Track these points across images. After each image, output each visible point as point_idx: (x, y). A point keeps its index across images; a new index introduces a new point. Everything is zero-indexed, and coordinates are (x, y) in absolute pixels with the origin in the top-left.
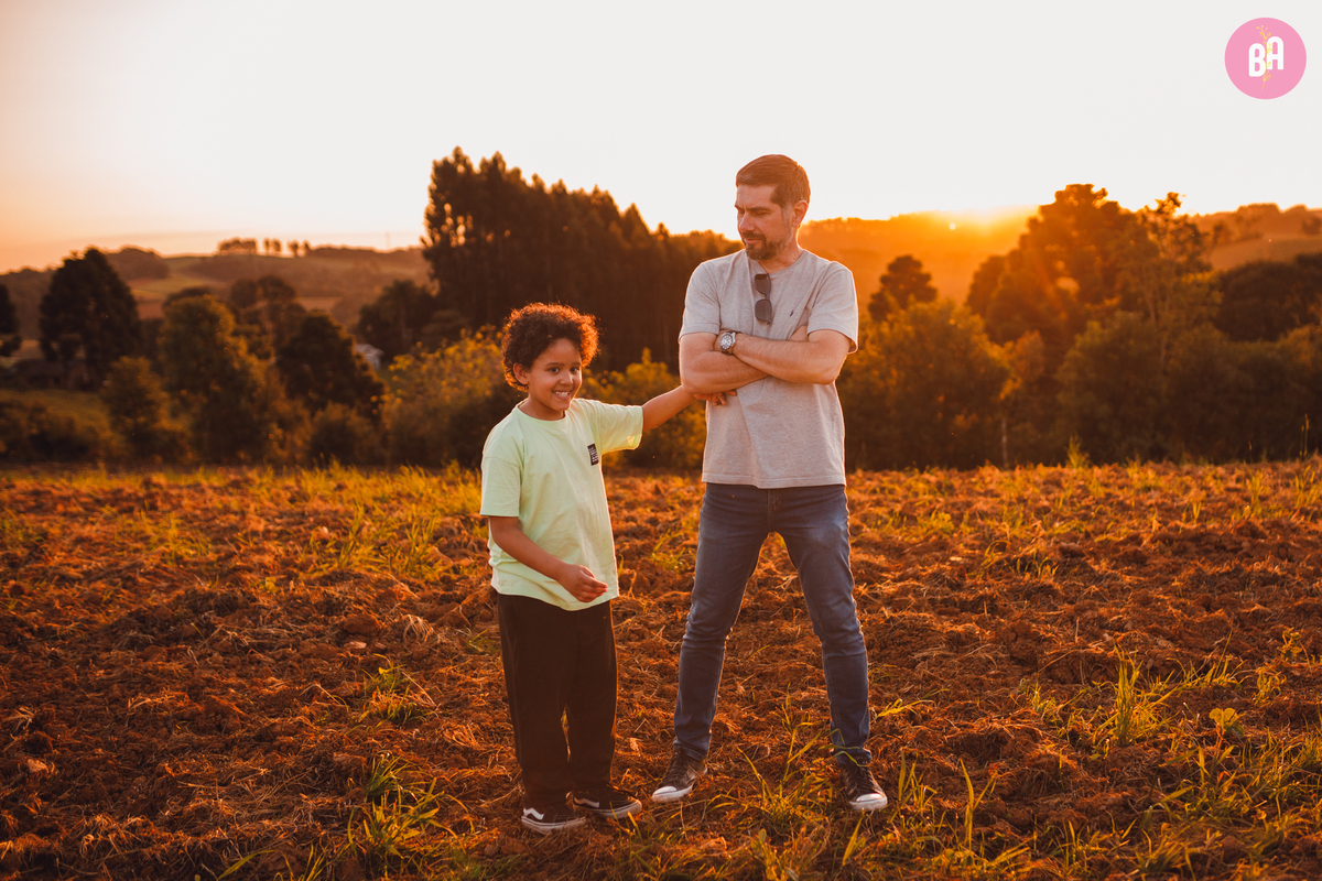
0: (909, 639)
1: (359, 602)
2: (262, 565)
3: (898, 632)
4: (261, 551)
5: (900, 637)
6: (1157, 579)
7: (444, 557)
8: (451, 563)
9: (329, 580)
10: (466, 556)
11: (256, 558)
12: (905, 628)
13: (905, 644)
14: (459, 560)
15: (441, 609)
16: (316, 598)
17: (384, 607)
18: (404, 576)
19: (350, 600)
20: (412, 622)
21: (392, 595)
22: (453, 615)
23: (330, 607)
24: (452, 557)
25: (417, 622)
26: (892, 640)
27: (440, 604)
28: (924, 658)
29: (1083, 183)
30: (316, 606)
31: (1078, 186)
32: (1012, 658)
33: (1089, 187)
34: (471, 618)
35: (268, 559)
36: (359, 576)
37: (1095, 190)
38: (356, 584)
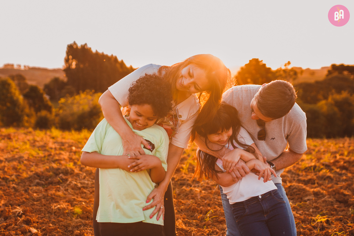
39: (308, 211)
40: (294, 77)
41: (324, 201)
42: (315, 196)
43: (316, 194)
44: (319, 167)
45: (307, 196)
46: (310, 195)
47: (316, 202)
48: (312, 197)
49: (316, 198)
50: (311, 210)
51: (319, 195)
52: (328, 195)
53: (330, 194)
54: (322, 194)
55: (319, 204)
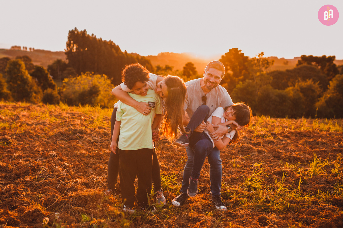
0: (248, 150)
3: (245, 149)
5: (246, 150)
6: (295, 142)
13: (247, 151)
26: (244, 150)
28: (253, 155)
29: (236, 48)
31: (235, 48)
32: (273, 156)
33: (237, 49)
37: (239, 50)
39: (251, 161)
40: (266, 65)
41: (263, 156)
42: (258, 153)
43: (260, 152)
45: (253, 152)
46: (255, 152)
47: (258, 156)
48: (256, 154)
49: (259, 154)
50: (253, 161)
51: (261, 152)
52: (267, 152)
53: (269, 152)
54: (264, 152)
55: (260, 158)
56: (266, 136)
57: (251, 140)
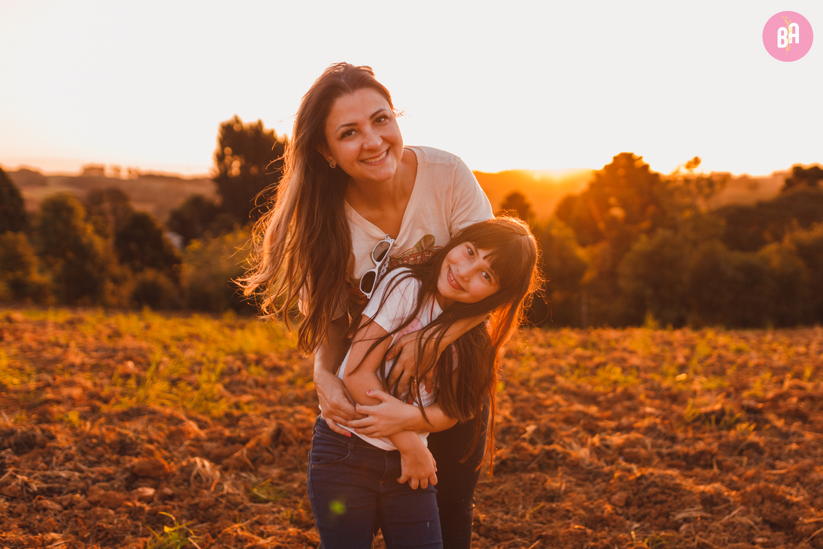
1: (151, 441)
2: (70, 398)
3: (652, 490)
4: (71, 384)
7: (226, 393)
8: (234, 399)
9: (128, 415)
10: (245, 392)
11: (66, 391)
12: (657, 486)
14: (240, 396)
15: (226, 450)
16: (112, 437)
17: (174, 444)
18: (194, 413)
19: (142, 440)
20: (199, 465)
21: (181, 433)
22: (238, 459)
23: (124, 447)
24: (233, 392)
25: (204, 466)
26: (648, 497)
27: (225, 445)
30: (110, 446)
34: (254, 461)
35: (76, 392)
36: (154, 412)
38: (151, 421)
44: (732, 415)
56: (727, 418)
57: (673, 440)
